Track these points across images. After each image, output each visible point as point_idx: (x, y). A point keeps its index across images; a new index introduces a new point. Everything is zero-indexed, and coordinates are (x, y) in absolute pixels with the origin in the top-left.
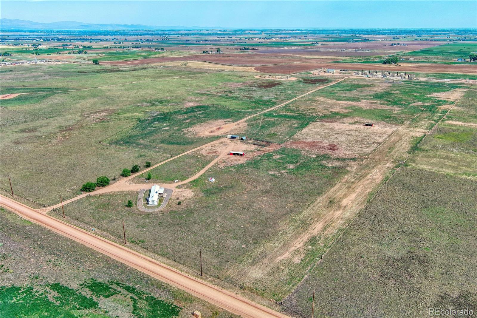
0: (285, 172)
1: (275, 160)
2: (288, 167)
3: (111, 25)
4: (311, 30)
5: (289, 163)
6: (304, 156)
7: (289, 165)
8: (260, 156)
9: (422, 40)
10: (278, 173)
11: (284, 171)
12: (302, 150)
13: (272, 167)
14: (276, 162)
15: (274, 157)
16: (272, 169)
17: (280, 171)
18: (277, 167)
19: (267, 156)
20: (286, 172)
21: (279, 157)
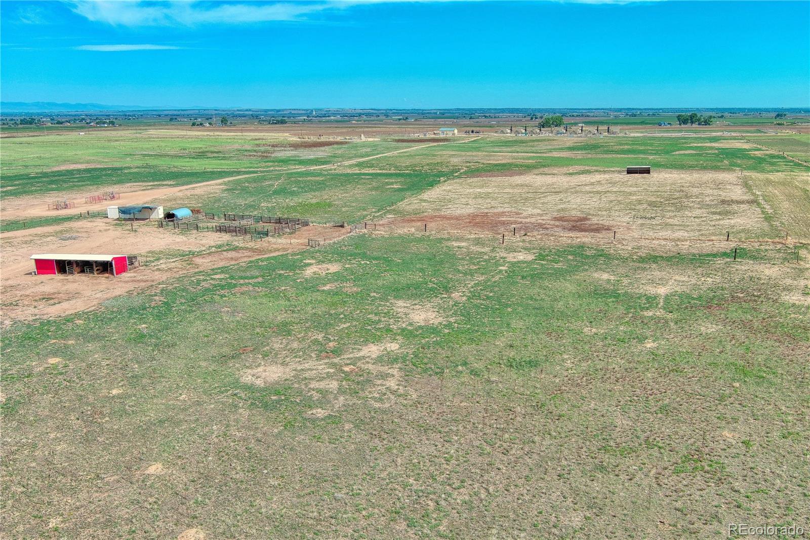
0: (379, 360)
1: (312, 285)
2: (397, 319)
3: (37, 104)
4: (394, 110)
5: (399, 291)
6: (471, 258)
7: (400, 303)
8: (223, 270)
9: (573, 116)
10: (322, 367)
11: (373, 350)
12: (448, 239)
13: (285, 324)
14: (318, 296)
15: (309, 272)
16: (277, 344)
17: (336, 352)
18: (321, 323)
19: (271, 268)
20: (389, 359)
21: (334, 268)
